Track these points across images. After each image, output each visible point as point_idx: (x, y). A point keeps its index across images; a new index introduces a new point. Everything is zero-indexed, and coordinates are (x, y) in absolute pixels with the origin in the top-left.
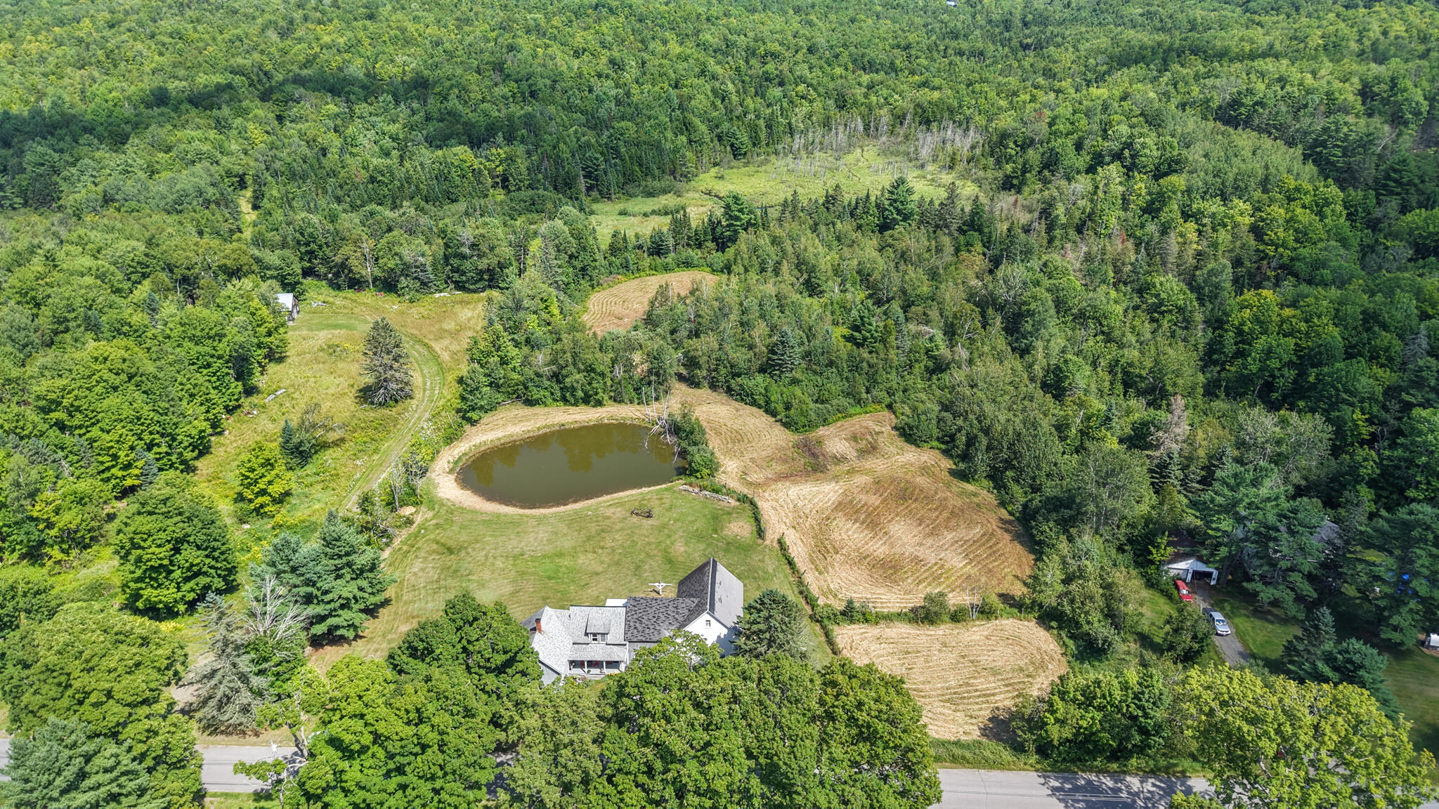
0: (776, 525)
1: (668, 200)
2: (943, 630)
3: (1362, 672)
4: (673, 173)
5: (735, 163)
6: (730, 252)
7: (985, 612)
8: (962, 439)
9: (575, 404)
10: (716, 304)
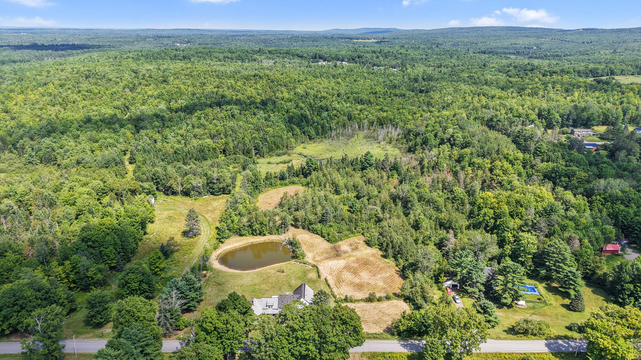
0: (324, 274)
1: (285, 158)
2: (374, 304)
3: (488, 309)
4: (287, 147)
5: (310, 142)
6: (309, 179)
7: (388, 298)
8: (385, 244)
9: (256, 235)
10: (304, 199)
